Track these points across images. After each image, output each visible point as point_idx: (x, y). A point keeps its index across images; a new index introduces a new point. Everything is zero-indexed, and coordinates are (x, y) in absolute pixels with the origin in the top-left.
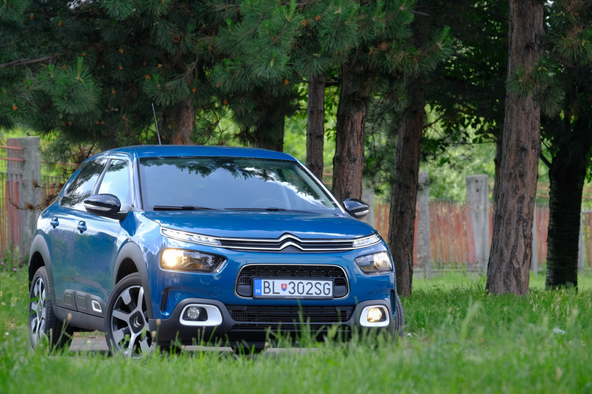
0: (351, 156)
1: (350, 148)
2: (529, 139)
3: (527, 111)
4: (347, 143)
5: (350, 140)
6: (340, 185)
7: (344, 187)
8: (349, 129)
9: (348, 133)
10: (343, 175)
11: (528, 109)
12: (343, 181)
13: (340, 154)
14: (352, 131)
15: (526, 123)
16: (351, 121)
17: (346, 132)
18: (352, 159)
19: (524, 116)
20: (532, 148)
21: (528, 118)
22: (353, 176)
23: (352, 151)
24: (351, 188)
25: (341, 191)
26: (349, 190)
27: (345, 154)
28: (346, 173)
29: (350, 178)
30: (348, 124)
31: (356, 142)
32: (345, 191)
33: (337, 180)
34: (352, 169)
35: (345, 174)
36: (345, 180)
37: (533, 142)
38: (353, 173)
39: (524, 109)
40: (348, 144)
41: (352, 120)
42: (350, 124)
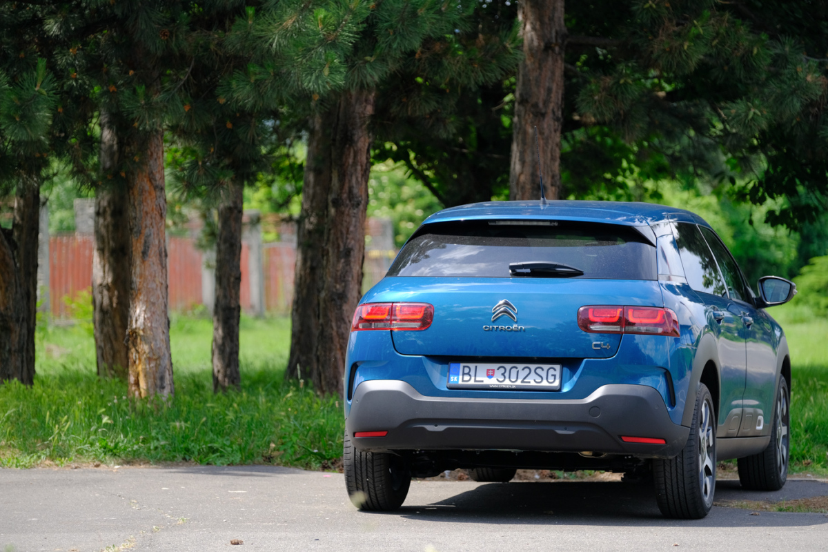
0: (353, 198)
1: (353, 187)
2: (548, 172)
3: (546, 134)
4: (347, 181)
5: (351, 176)
6: (337, 239)
7: (343, 242)
8: (351, 161)
9: (350, 167)
10: (342, 224)
11: (546, 132)
12: (342, 233)
13: (338, 195)
14: (355, 163)
15: (545, 152)
16: (354, 150)
17: (347, 164)
18: (355, 203)
19: (541, 142)
20: (552, 185)
21: (546, 144)
22: (355, 226)
23: (355, 191)
24: (353, 242)
25: (338, 247)
26: (350, 246)
27: (345, 196)
28: (346, 221)
29: (352, 229)
30: (349, 154)
31: (360, 179)
32: (345, 246)
33: (332, 231)
34: (354, 217)
35: (345, 224)
36: (344, 232)
37: (553, 177)
38: (356, 221)
39: (541, 133)
40: (350, 181)
41: (355, 148)
42: (352, 154)
